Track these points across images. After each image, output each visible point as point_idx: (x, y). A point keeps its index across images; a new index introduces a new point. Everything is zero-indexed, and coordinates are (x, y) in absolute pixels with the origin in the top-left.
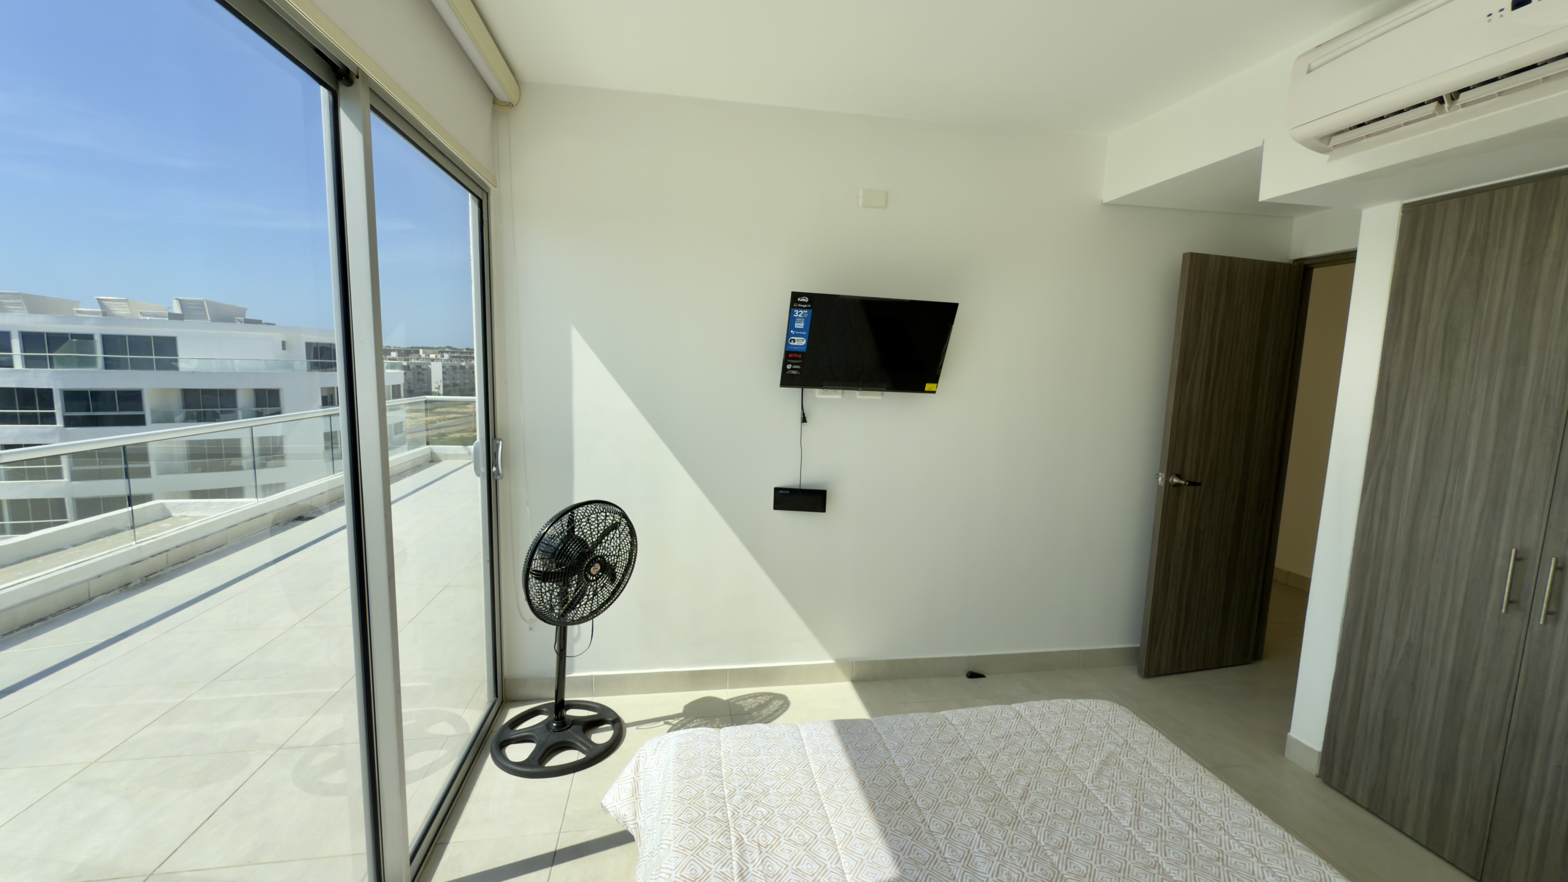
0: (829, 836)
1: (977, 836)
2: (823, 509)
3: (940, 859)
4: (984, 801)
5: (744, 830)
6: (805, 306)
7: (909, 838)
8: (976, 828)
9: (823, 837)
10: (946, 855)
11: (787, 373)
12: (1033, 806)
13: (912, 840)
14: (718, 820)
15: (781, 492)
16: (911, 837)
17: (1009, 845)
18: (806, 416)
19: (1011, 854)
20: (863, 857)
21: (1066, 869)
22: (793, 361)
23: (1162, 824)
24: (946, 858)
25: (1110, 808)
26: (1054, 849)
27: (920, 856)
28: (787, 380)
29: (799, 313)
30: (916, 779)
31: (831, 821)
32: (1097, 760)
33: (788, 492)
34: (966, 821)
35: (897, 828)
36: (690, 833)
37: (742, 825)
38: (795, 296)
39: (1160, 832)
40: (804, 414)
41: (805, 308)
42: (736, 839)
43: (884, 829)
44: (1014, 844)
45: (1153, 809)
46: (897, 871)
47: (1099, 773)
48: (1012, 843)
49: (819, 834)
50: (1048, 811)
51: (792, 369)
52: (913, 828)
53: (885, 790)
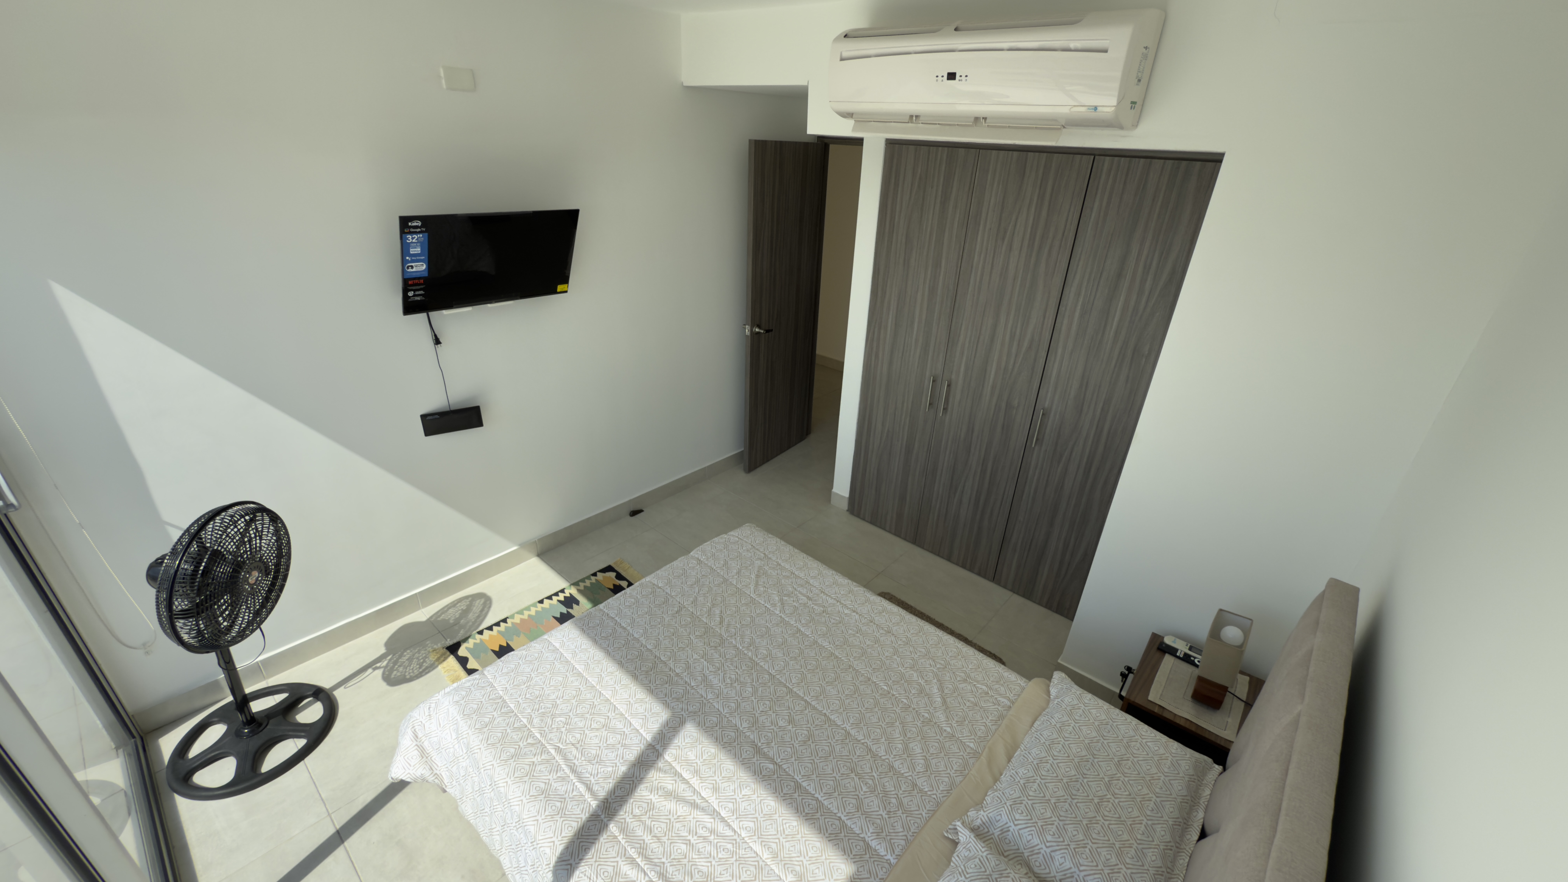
0: (616, 712)
1: (705, 663)
2: (480, 424)
3: (690, 689)
4: (701, 636)
5: (556, 741)
6: (419, 230)
7: (667, 686)
8: (703, 658)
9: (613, 714)
10: (692, 684)
11: (410, 300)
12: (729, 625)
13: (669, 686)
14: (532, 744)
15: (429, 418)
16: (668, 684)
17: (724, 659)
18: (438, 337)
19: (727, 664)
20: (645, 714)
21: (757, 657)
22: (414, 288)
23: (795, 604)
24: (693, 687)
25: (768, 606)
26: (748, 648)
27: (678, 693)
28: (410, 308)
29: (413, 238)
30: (653, 641)
31: (612, 701)
32: (753, 576)
33: (437, 416)
34: (695, 656)
35: (657, 683)
36: (517, 766)
37: (552, 738)
38: (404, 222)
39: (796, 608)
40: (435, 336)
41: (419, 232)
42: (554, 750)
43: (649, 688)
44: (727, 657)
45: (788, 596)
46: (669, 711)
47: (757, 585)
48: (725, 657)
49: (609, 714)
50: (737, 625)
51: (414, 295)
52: (666, 678)
53: (637, 660)
